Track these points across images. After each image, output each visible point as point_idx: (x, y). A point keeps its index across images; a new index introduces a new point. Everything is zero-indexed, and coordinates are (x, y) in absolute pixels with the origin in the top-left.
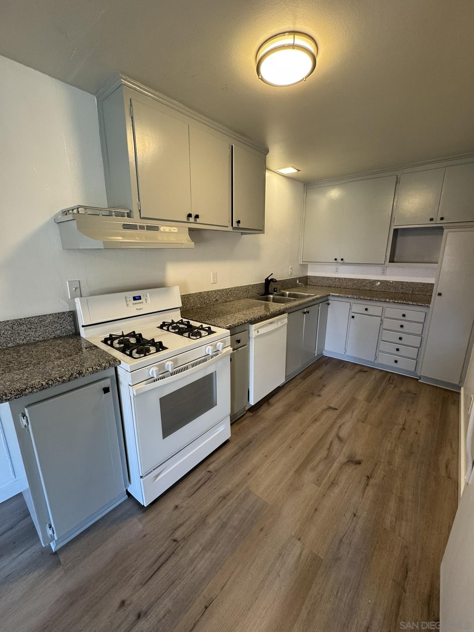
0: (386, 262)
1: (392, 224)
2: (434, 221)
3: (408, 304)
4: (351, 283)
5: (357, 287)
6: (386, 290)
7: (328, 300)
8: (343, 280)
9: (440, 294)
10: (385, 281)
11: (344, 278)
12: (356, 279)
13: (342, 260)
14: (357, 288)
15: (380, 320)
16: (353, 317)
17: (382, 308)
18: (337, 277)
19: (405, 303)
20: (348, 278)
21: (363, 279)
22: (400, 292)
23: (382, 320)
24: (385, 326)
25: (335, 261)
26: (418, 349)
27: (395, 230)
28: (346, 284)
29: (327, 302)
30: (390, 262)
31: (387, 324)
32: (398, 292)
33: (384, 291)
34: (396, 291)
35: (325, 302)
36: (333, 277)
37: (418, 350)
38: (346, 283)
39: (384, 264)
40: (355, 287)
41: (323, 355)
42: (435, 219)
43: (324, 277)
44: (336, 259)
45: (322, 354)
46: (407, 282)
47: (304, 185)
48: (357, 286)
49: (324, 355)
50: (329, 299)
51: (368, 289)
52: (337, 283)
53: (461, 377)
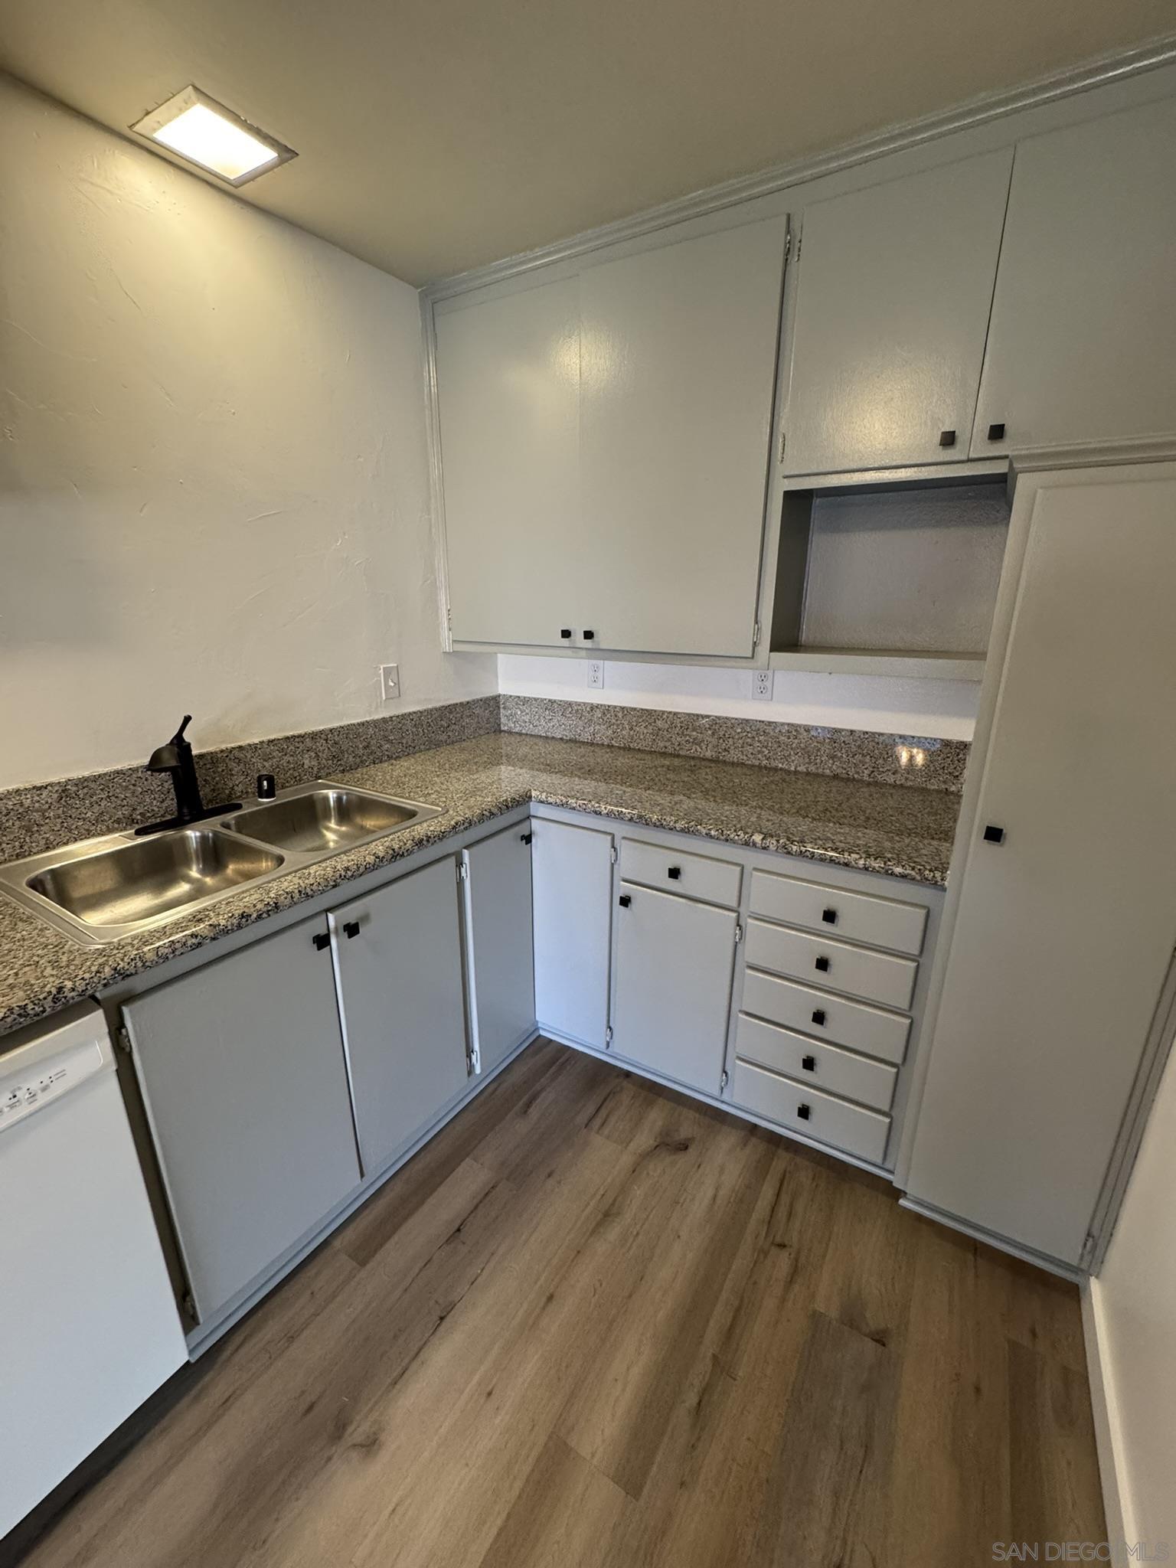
0: (759, 649)
1: (780, 470)
2: (958, 446)
3: (846, 865)
4: (646, 727)
5: (667, 744)
6: (774, 764)
7: (529, 817)
8: (620, 715)
9: (994, 834)
10: (770, 723)
11: (623, 708)
12: (663, 712)
13: (589, 635)
14: (670, 750)
15: (733, 923)
16: (625, 901)
17: (738, 869)
18: (596, 701)
19: (832, 860)
20: (635, 709)
21: (689, 715)
22: (827, 772)
23: (742, 923)
24: (751, 952)
25: (565, 642)
26: (894, 1070)
27: (789, 495)
28: (632, 733)
29: (523, 829)
30: (775, 648)
31: (761, 944)
32: (820, 771)
33: (766, 767)
34: (812, 769)
35: (516, 829)
36: (584, 704)
37: (898, 1073)
38: (631, 729)
39: (753, 657)
40: (661, 744)
41: (540, 1036)
42: (961, 438)
43: (552, 702)
44: (566, 634)
45: (537, 1029)
46: (852, 732)
47: (423, 296)
48: (669, 740)
49: (542, 1033)
50: (532, 813)
51: (708, 754)
52: (597, 727)
53: (1089, 1235)
